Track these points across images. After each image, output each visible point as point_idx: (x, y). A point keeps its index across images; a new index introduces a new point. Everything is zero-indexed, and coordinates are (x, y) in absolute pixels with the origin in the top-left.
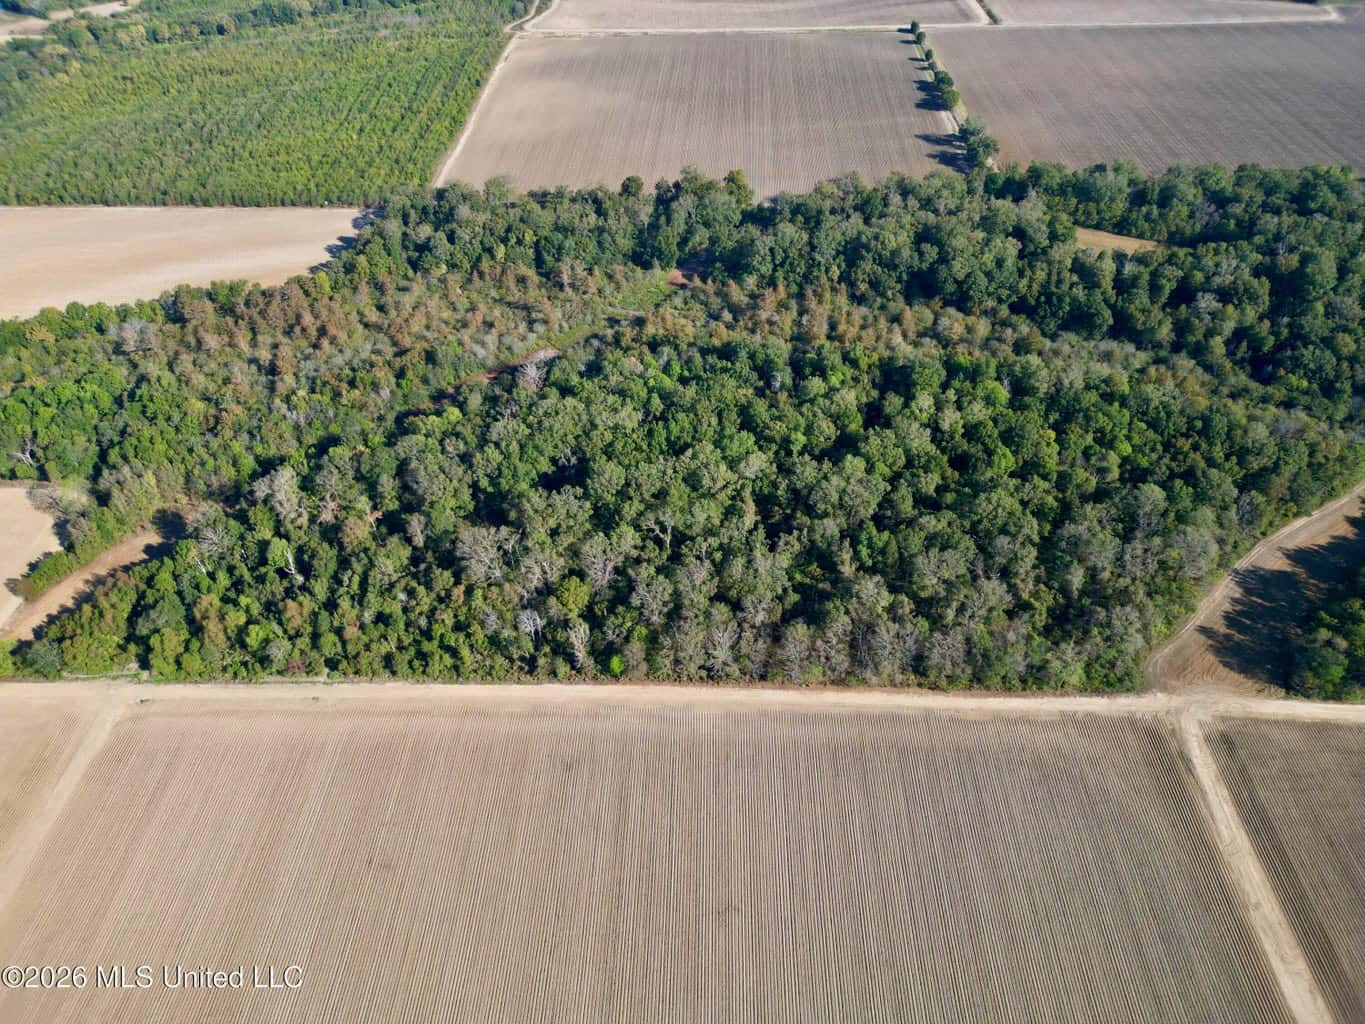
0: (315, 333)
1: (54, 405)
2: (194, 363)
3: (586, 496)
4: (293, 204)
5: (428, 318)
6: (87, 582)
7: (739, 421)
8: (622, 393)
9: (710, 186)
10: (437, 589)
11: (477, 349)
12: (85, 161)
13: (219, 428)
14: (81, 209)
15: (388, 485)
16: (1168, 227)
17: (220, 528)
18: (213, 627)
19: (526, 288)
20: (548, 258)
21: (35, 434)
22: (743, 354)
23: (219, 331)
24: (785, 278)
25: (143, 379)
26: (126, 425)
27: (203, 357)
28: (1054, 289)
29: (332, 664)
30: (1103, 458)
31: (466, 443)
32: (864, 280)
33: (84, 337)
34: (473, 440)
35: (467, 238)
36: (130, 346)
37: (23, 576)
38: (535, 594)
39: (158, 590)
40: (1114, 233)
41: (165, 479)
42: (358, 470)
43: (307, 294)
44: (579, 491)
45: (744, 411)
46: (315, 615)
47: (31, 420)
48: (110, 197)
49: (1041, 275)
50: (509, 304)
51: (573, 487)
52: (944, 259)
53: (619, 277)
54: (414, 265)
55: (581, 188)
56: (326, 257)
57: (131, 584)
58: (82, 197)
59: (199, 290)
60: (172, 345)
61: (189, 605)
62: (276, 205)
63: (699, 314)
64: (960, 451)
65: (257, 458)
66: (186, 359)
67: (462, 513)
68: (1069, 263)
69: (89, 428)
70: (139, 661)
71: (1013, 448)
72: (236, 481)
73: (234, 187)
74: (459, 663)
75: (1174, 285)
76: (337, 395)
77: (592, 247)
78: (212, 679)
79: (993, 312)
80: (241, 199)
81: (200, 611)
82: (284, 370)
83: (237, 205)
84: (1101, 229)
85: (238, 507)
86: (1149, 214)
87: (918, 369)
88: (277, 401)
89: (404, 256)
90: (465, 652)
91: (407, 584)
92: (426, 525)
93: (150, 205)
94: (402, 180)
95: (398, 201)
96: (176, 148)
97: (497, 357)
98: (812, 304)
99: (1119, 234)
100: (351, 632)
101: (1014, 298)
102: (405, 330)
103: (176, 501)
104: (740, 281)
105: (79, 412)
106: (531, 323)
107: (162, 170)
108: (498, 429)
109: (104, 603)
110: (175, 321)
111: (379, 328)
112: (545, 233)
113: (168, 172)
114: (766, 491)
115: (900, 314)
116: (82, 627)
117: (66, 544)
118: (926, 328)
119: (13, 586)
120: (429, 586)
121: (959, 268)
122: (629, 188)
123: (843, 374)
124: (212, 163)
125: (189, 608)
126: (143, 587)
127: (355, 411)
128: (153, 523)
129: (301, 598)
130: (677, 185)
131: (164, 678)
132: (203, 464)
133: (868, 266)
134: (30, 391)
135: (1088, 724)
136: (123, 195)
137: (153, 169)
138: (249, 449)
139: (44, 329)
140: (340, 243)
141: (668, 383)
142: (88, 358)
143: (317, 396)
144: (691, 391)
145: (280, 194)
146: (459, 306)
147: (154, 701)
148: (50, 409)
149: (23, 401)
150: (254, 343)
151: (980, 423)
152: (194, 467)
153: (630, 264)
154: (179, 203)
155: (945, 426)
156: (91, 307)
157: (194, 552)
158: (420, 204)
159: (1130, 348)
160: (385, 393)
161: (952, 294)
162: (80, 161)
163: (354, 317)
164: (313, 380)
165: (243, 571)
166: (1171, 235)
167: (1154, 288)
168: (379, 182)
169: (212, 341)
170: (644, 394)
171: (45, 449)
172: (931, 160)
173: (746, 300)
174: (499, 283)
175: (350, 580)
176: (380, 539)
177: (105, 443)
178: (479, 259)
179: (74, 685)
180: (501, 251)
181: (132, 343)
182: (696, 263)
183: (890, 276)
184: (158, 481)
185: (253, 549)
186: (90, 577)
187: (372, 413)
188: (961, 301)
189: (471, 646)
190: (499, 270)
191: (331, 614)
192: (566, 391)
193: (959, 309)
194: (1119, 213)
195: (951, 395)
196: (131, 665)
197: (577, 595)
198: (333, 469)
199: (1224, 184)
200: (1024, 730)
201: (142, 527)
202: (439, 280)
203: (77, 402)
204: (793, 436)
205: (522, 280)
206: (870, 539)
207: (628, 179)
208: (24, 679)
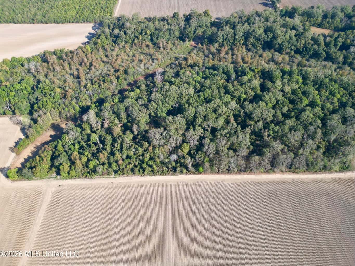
0: (89, 65)
1: (14, 91)
2: (53, 75)
3: (184, 117)
4: (73, 22)
5: (122, 59)
6: (34, 147)
7: (224, 91)
8: (188, 83)
9: (200, 15)
10: (144, 148)
11: (139, 68)
12: (5, 9)
13: (66, 97)
14: (7, 25)
15: (123, 115)
16: (334, 25)
17: (75, 130)
18: (78, 162)
19: (149, 48)
20: (155, 39)
21: (10, 101)
22: (221, 69)
23: (59, 65)
24: (227, 44)
25: (39, 82)
26: (37, 97)
27: (56, 74)
28: (307, 46)
29: (116, 172)
30: (333, 100)
31: (144, 100)
32: (250, 44)
33: (18, 68)
34: (146, 100)
35: (130, 33)
36: (33, 71)
37: (14, 146)
38: (173, 149)
39: (59, 151)
40: (318, 28)
41: (53, 114)
42: (113, 110)
43: (84, 52)
44: (182, 116)
45: (225, 87)
46: (108, 157)
47: (8, 96)
48: (16, 21)
49: (303, 42)
50: (145, 54)
51: (180, 115)
52: (274, 37)
53: (176, 44)
54: (115, 42)
55: (160, 16)
56: (86, 40)
57: (50, 148)
58: (7, 21)
59: (51, 52)
60: (46, 70)
61: (69, 155)
62: (67, 23)
63: (202, 55)
64: (291, 99)
65: (80, 106)
66: (51, 74)
67: (146, 123)
68: (310, 38)
69: (26, 98)
70: (56, 173)
71: (306, 97)
72: (75, 114)
73: (54, 17)
74: (153, 170)
75: (341, 44)
76: (100, 85)
77: (168, 35)
78: (79, 178)
79: (289, 53)
80: (57, 21)
81: (73, 157)
82: (82, 77)
83: (56, 23)
84: (314, 26)
85: (78, 123)
86: (328, 21)
87: (274, 73)
88: (82, 88)
89: (111, 39)
90: (155, 166)
91: (135, 147)
92: (138, 128)
93: (29, 24)
94: (105, 14)
95: (106, 21)
96: (33, 5)
97: (145, 71)
98: (236, 52)
99: (320, 27)
100: (121, 162)
101: (296, 49)
102: (116, 63)
103: (57, 121)
104: (213, 45)
105: (22, 93)
106: (153, 60)
107: (30, 12)
108: (153, 96)
109: (43, 155)
110: (45, 62)
111: (108, 63)
112: (153, 31)
113: (33, 13)
114: (237, 113)
115: (262, 55)
116: (37, 163)
117: (26, 136)
118: (270, 59)
119: (12, 150)
120: (142, 147)
121: (280, 40)
122: (175, 16)
123: (251, 74)
124: (46, 9)
125: (70, 156)
126: (54, 150)
127: (106, 90)
128: (51, 128)
129: (103, 152)
130: (189, 15)
131: (65, 178)
132: (64, 109)
133: (252, 40)
134: (5, 87)
135: (340, 181)
136: (20, 20)
137: (27, 12)
138: (77, 103)
139: (5, 66)
140: (89, 35)
141: (199, 78)
142: (20, 75)
143: (94, 86)
144: (208, 82)
145: (69, 20)
146: (130, 55)
147: (63, 185)
148: (13, 93)
149: (4, 90)
150: (71, 69)
151: (296, 90)
152: (61, 110)
153: (179, 40)
154: (38, 23)
155: (286, 91)
156: (18, 58)
157: (67, 138)
158: (113, 22)
159: (331, 64)
160: (114, 84)
161: (277, 48)
162: (4, 9)
163: (99, 59)
164: (92, 80)
165: (83, 143)
166: (335, 28)
167: (335, 45)
168: (98, 15)
169: (58, 68)
170: (194, 83)
171: (14, 105)
172: (261, 5)
173: (215, 51)
174: (141, 47)
175: (117, 145)
176: (124, 132)
177: (32, 103)
178: (134, 40)
179: (37, 181)
180: (140, 37)
181: (33, 70)
182: (199, 40)
183: (258, 43)
184: (51, 115)
185: (85, 137)
186: (35, 146)
187: (111, 90)
188: (280, 50)
189: (156, 164)
190: (140, 43)
191: (114, 157)
192: (171, 83)
193: (279, 53)
194: (320, 21)
195: (285, 81)
196: (54, 174)
197: (186, 148)
198: (106, 111)
199: (349, 12)
200: (322, 184)
201: (48, 129)
202: (123, 47)
203: (21, 90)
204: (242, 96)
205: (148, 46)
206: (273, 128)
207: (175, 13)
208: (21, 180)
